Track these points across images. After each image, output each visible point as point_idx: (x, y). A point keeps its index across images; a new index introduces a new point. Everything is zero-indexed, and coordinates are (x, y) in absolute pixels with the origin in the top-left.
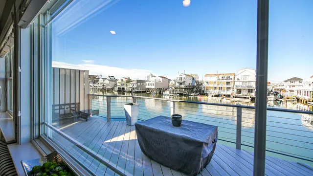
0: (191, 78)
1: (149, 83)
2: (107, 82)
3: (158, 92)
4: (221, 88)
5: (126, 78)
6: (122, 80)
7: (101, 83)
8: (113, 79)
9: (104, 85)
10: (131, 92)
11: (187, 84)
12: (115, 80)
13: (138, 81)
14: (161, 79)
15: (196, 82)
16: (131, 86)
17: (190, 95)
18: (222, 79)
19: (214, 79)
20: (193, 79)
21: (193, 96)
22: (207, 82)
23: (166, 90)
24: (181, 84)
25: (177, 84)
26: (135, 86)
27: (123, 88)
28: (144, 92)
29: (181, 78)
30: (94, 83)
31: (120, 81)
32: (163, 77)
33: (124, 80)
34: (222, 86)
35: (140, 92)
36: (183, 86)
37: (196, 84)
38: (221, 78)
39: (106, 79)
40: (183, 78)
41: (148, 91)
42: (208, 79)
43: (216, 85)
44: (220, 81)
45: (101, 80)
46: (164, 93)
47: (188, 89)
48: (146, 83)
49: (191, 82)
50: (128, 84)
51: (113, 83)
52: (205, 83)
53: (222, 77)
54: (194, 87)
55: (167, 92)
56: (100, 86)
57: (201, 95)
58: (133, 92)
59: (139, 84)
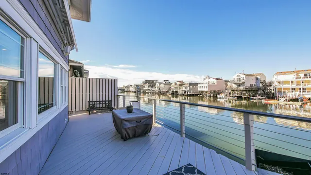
0: (254, 78)
1: (202, 85)
2: (162, 85)
3: (212, 95)
4: (304, 89)
5: (180, 82)
6: (176, 84)
7: (158, 87)
8: (168, 83)
9: (160, 89)
10: (183, 95)
11: (248, 85)
12: (170, 84)
13: (190, 84)
14: (215, 81)
15: (262, 83)
16: (184, 89)
17: (253, 99)
18: (305, 78)
19: (291, 77)
20: (257, 79)
21: (256, 99)
22: (279, 82)
23: (221, 93)
24: (239, 86)
25: (235, 86)
26: (188, 89)
27: (177, 92)
28: (197, 95)
29: (240, 79)
30: (152, 87)
31: (173, 84)
32: (217, 79)
33: (178, 83)
34: (305, 87)
35: (193, 95)
36: (241, 88)
37: (261, 85)
38: (302, 75)
39: (161, 83)
40: (241, 79)
41: (201, 94)
42: (281, 78)
43: (294, 86)
44: (301, 80)
45: (157, 85)
46: (218, 96)
47: (249, 91)
48: (199, 85)
49: (253, 82)
50: (181, 87)
51: (167, 86)
52: (277, 84)
53: (305, 75)
54: (259, 89)
55: (223, 95)
56: (156, 90)
57: (269, 98)
58: (186, 95)
59: (191, 87)
